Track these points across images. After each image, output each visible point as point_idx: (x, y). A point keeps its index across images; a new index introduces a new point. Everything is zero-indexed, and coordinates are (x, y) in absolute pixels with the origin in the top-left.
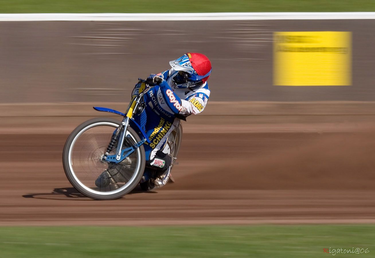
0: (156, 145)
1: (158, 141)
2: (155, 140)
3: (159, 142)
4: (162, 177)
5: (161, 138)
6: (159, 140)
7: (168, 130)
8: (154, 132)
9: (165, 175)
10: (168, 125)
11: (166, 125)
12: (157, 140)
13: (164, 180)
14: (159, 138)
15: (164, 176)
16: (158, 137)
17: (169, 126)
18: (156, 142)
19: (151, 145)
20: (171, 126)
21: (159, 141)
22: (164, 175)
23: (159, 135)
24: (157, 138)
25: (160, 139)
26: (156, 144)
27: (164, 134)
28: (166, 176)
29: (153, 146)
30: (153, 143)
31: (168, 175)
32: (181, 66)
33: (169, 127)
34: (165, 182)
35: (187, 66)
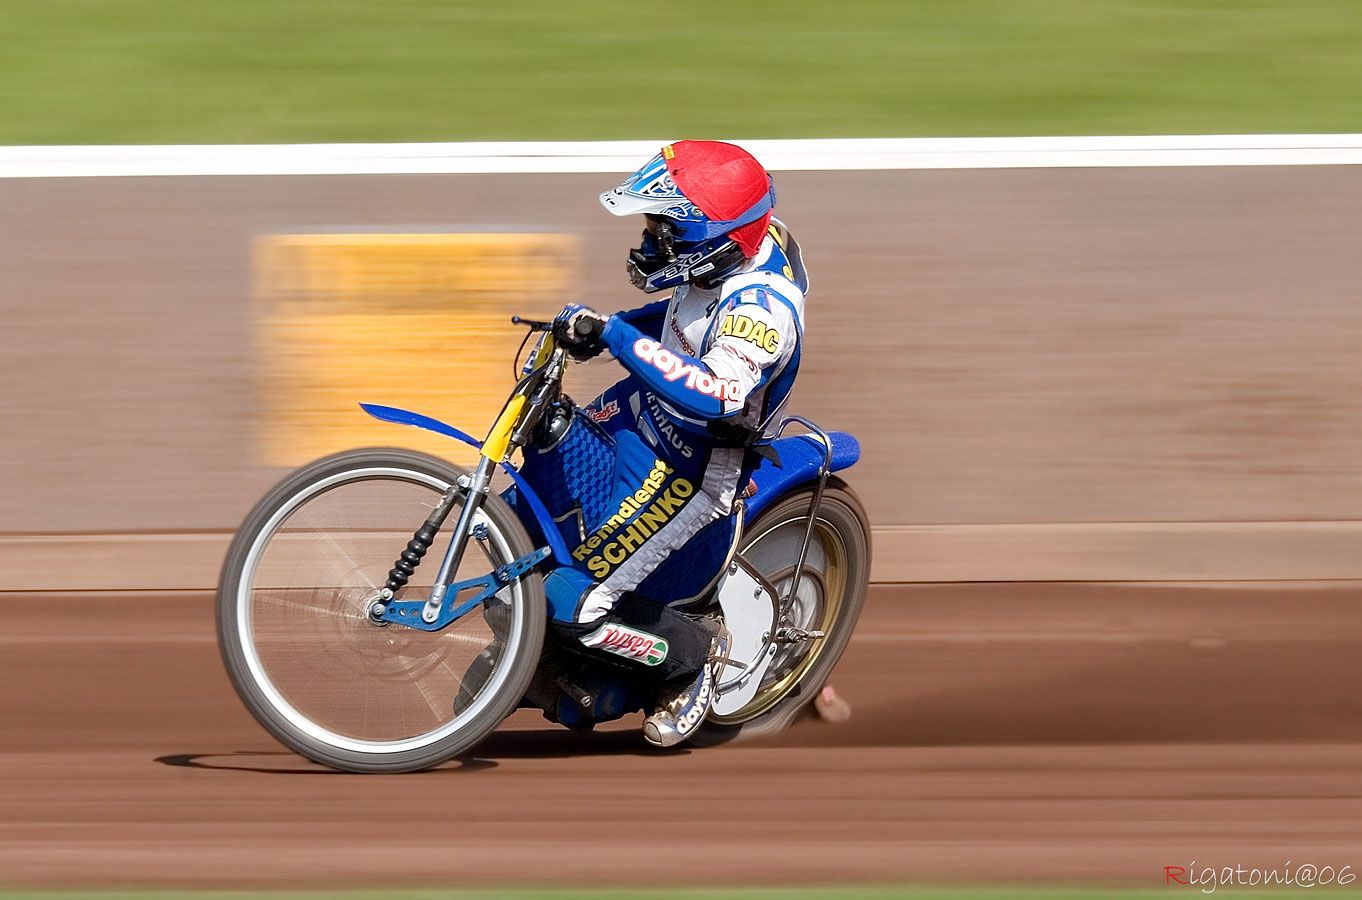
0: (614, 567)
1: (622, 552)
2: (614, 545)
3: (629, 555)
4: (673, 704)
5: (640, 540)
6: (631, 549)
7: (671, 512)
8: (615, 517)
9: (687, 700)
10: (673, 495)
11: (667, 493)
12: (620, 546)
13: (682, 718)
14: (630, 539)
15: (684, 702)
16: (627, 535)
17: (682, 499)
18: (615, 553)
19: (595, 563)
20: (687, 500)
21: (627, 551)
22: (684, 697)
23: (630, 530)
24: (621, 538)
25: (637, 546)
26: (616, 561)
27: (655, 527)
28: (693, 702)
29: (601, 570)
30: (604, 559)
31: (701, 700)
32: (637, 197)
33: (679, 503)
34: (688, 727)
35: (659, 191)
